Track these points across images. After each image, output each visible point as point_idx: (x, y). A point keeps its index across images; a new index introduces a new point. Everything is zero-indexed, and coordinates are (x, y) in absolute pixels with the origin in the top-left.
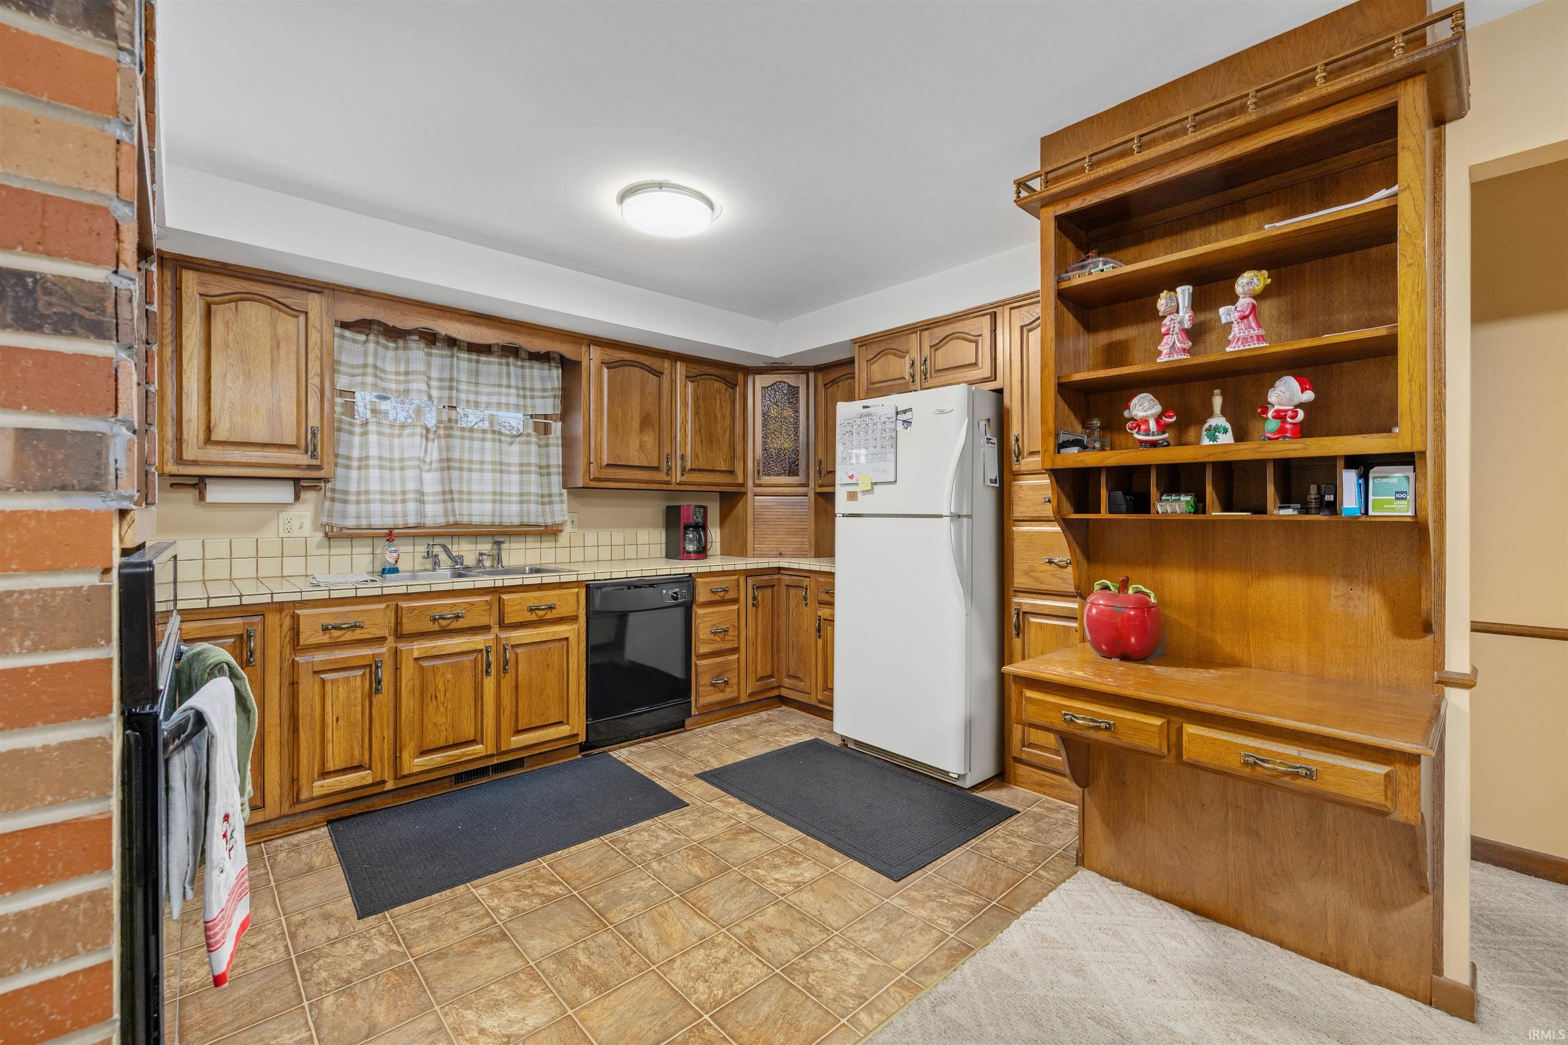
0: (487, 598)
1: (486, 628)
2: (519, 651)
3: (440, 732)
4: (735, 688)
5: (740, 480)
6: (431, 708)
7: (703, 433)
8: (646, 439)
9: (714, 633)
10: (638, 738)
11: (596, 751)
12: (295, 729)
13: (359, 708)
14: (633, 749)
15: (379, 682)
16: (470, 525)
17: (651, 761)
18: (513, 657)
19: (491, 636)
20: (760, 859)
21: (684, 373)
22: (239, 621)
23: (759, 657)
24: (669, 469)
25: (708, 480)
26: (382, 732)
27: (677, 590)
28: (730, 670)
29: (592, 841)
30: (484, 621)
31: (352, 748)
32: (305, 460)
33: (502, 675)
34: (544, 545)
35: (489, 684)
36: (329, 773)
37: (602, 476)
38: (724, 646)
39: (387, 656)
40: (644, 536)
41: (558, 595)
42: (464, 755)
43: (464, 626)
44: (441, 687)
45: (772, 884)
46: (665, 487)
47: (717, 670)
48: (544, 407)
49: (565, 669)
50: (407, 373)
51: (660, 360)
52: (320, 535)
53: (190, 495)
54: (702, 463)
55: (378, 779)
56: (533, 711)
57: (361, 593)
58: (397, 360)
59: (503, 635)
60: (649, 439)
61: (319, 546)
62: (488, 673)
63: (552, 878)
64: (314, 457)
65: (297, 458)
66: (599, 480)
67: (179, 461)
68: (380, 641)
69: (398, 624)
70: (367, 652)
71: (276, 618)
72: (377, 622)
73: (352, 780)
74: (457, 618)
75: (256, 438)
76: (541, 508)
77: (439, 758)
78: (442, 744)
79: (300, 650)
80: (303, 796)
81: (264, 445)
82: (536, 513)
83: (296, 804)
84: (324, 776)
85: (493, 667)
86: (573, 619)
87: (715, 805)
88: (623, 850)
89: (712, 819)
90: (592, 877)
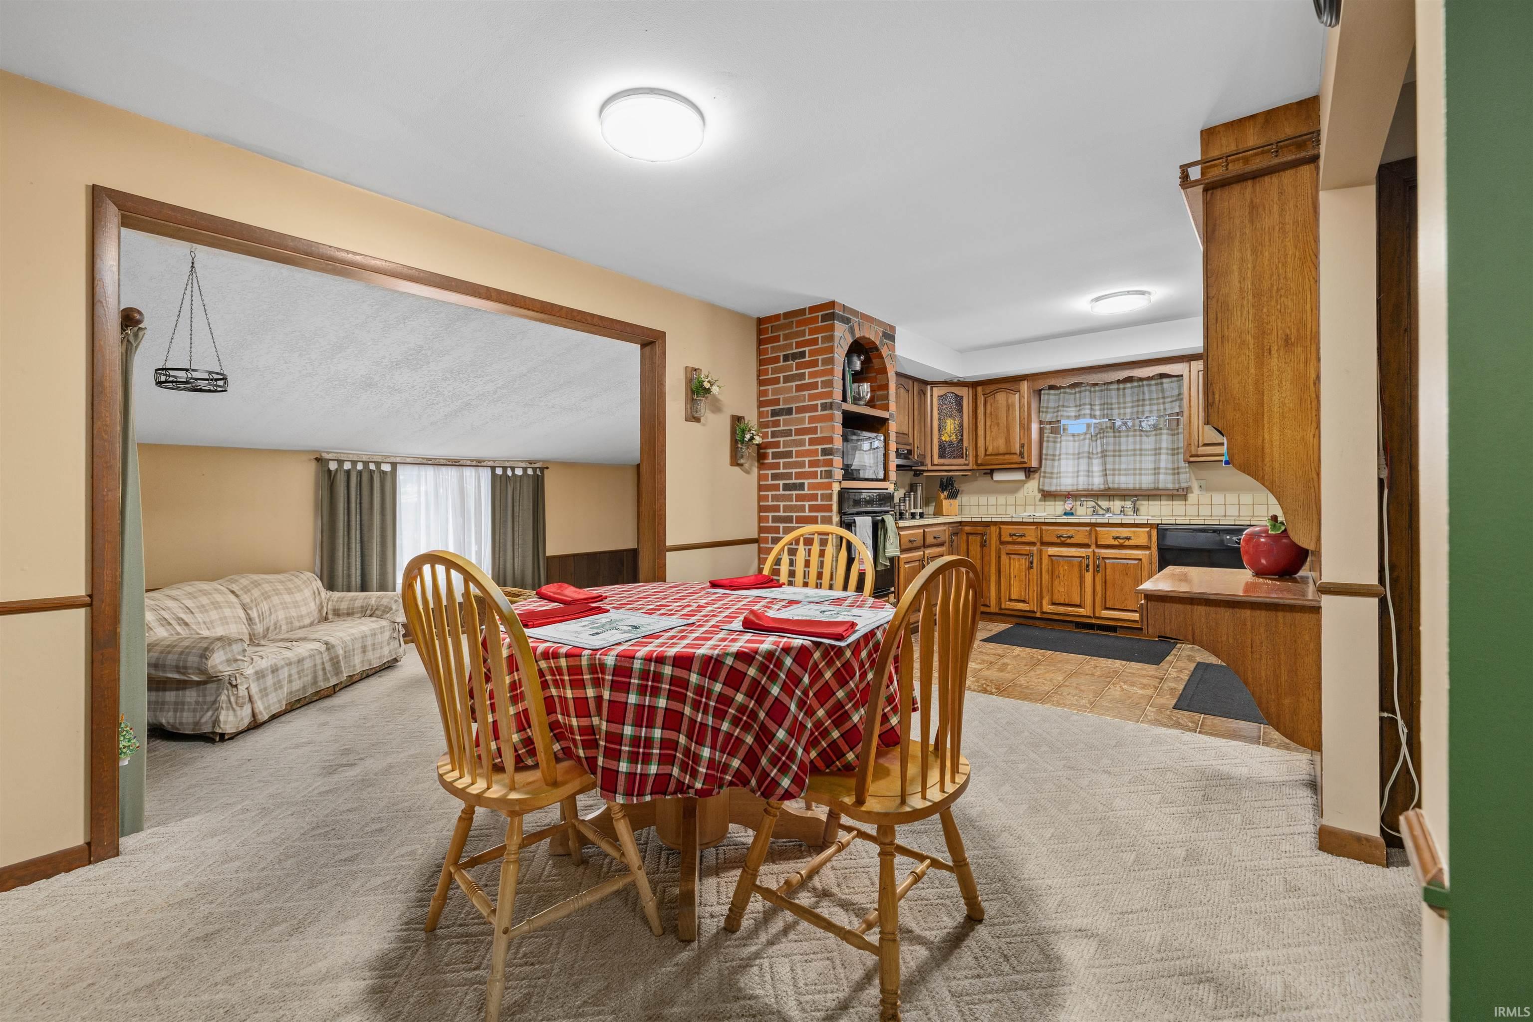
0: (1088, 528)
1: (1087, 546)
2: (1107, 561)
3: (1061, 596)
6: (1056, 582)
12: (1000, 577)
13: (1024, 574)
15: (1032, 563)
16: (1119, 489)
18: (1103, 564)
19: (1091, 550)
22: (982, 528)
26: (1033, 587)
30: (1086, 541)
31: (1021, 591)
32: (1020, 460)
33: (1096, 574)
34: (1175, 503)
35: (1089, 576)
36: (1012, 600)
37: (1199, 453)
39: (1035, 552)
41: (1134, 532)
42: (1073, 612)
43: (1075, 543)
44: (1062, 572)
48: (1172, 408)
50: (1080, 405)
52: (1040, 496)
53: (989, 477)
55: (1031, 610)
56: (1116, 600)
57: (1024, 520)
59: (1097, 550)
61: (1040, 500)
62: (1088, 571)
63: (1046, 655)
64: (1023, 457)
65: (1016, 458)
66: (1197, 456)
67: (977, 464)
68: (1033, 544)
69: (1041, 537)
70: (1027, 548)
71: (993, 528)
72: (1031, 535)
73: (1021, 606)
74: (1070, 537)
75: (1001, 452)
76: (1170, 478)
77: (1061, 609)
78: (1062, 602)
79: (1002, 543)
80: (1003, 606)
81: (1004, 454)
82: (1166, 481)
83: (1001, 609)
84: (1010, 600)
85: (1091, 567)
86: (1147, 548)
87: (1172, 669)
88: (1088, 661)
89: (1154, 671)
90: (1057, 660)
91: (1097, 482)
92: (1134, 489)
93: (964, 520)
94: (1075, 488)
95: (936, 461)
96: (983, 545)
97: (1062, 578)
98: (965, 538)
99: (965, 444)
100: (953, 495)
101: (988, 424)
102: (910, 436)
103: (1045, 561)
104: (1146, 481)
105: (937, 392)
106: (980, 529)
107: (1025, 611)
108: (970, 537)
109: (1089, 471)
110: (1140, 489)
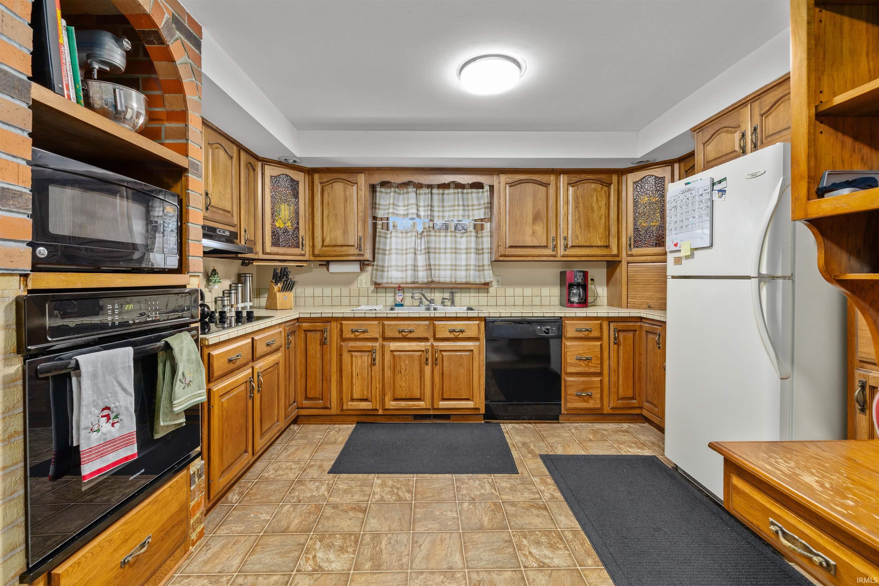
0: (427, 323)
1: (426, 339)
2: (444, 353)
3: (403, 391)
4: (598, 401)
5: (615, 251)
6: (398, 378)
7: (582, 220)
8: (537, 228)
9: (580, 360)
10: (524, 419)
11: (494, 421)
12: (341, 376)
13: (366, 371)
14: (517, 426)
15: (374, 360)
16: (439, 283)
17: (520, 437)
18: (441, 356)
19: (429, 344)
20: (532, 532)
21: (566, 181)
22: (321, 324)
23: (621, 382)
24: (555, 247)
25: (586, 253)
26: (376, 385)
27: (549, 327)
28: (594, 388)
29: (447, 475)
30: (425, 335)
31: (363, 390)
32: (356, 252)
33: (435, 366)
34: (480, 295)
35: (428, 369)
36: (355, 399)
37: (506, 253)
38: (586, 370)
39: (378, 348)
40: (546, 291)
41: (467, 325)
42: (414, 405)
43: (414, 337)
44: (403, 367)
45: (525, 555)
46: (552, 259)
47: (582, 387)
48: (480, 214)
49: (471, 368)
50: (408, 205)
51: (547, 175)
52: (373, 287)
53: (324, 269)
54: (581, 241)
55: (374, 408)
56: (452, 390)
57: (367, 315)
58: (404, 199)
59: (435, 344)
60: (540, 228)
61: (373, 292)
62: (427, 364)
63: (411, 488)
64: (360, 250)
65: (354, 251)
66: (505, 256)
67: (314, 255)
68: (375, 339)
69: (383, 332)
70: (370, 344)
71: (334, 324)
72: (374, 331)
73: (364, 405)
74: (411, 332)
75: (339, 244)
76: (477, 273)
77: (403, 404)
78: (404, 397)
79: (343, 340)
80: (345, 407)
81: (342, 246)
82: (473, 277)
83: (342, 410)
84: (353, 400)
85: (430, 360)
86: (477, 339)
87: (535, 479)
88: (457, 487)
89: (525, 489)
90: (429, 497)
91: (422, 276)
92: (451, 283)
93: (302, 316)
94: (404, 281)
95: (269, 248)
96: (323, 343)
97: (403, 371)
98: (303, 335)
99: (302, 233)
100: (289, 287)
101: (325, 214)
102: (235, 214)
103: (388, 357)
104: (461, 276)
105: (270, 171)
106: (319, 325)
107: (368, 410)
108: (309, 334)
109: (415, 266)
110: (456, 283)
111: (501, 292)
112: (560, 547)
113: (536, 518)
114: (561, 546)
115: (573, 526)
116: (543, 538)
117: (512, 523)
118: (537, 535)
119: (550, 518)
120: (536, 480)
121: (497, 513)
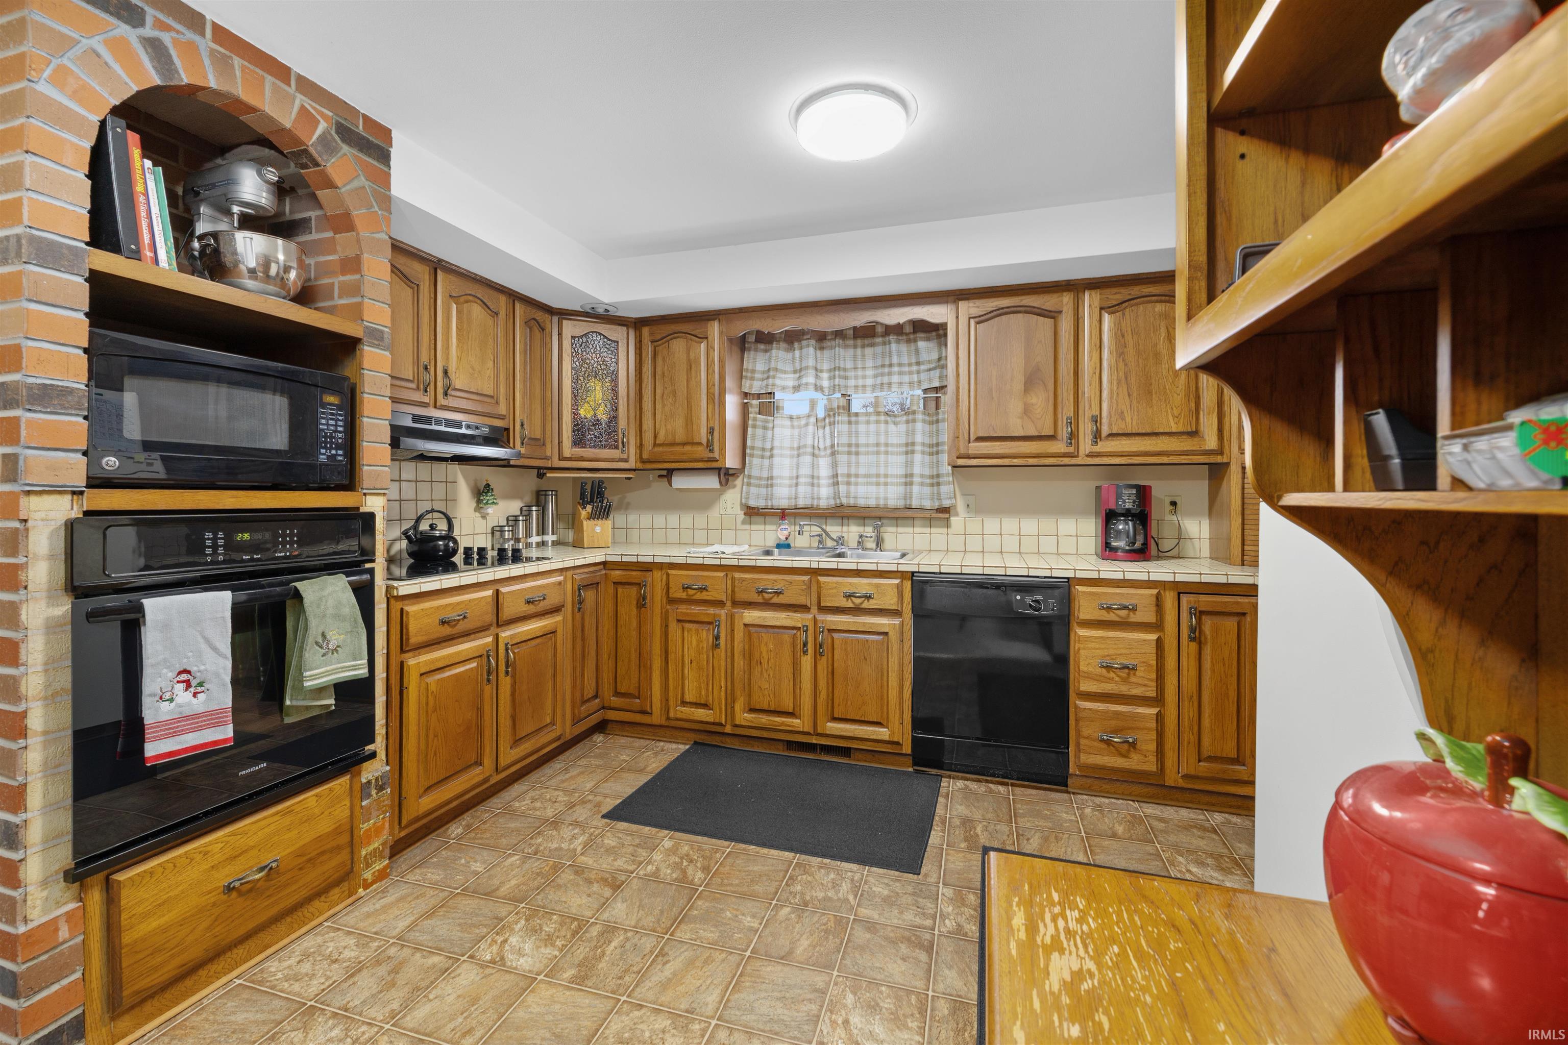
0: (806, 578)
1: (804, 608)
2: (836, 635)
3: (764, 696)
4: (1152, 758)
5: (1211, 442)
6: (756, 671)
7: (1133, 381)
8: (1034, 400)
9: (1108, 668)
10: (993, 775)
11: (934, 771)
12: (667, 662)
13: (705, 657)
14: (973, 786)
15: (717, 638)
16: (855, 507)
17: (967, 806)
18: (830, 641)
19: (810, 616)
20: (874, 984)
21: (1097, 303)
22: (639, 573)
23: (1206, 722)
24: (1073, 436)
25: (1142, 449)
26: (720, 681)
27: (1039, 597)
28: (1138, 728)
29: (787, 853)
30: (802, 600)
31: (700, 688)
32: (707, 454)
33: (818, 657)
34: (934, 530)
35: (807, 662)
36: (687, 703)
37: (970, 452)
38: (1124, 689)
39: (724, 618)
40: (1067, 526)
41: (877, 586)
42: (783, 724)
43: (783, 602)
44: (764, 654)
45: (833, 1023)
46: (1066, 461)
47: (1114, 723)
48: (930, 380)
49: (885, 667)
50: (801, 370)
51: (1055, 295)
52: (742, 514)
54: (1131, 424)
55: (717, 721)
56: (849, 702)
57: (707, 562)
58: (794, 360)
59: (820, 617)
60: (1040, 400)
61: (743, 523)
62: (805, 653)
63: (712, 865)
64: (711, 451)
65: (701, 452)
66: (968, 457)
67: (643, 461)
68: (720, 604)
69: (733, 591)
70: (711, 610)
71: (657, 574)
72: (718, 589)
73: (701, 714)
74: (778, 593)
75: (678, 440)
76: (927, 490)
77: (765, 720)
78: (766, 707)
79: (672, 601)
80: (672, 715)
81: (684, 444)
82: (921, 496)
83: (668, 718)
84: (684, 703)
85: (810, 646)
86: (897, 613)
87: (945, 890)
88: (791, 878)
89: (913, 905)
90: (731, 885)
91: (824, 496)
92: (877, 508)
93: (609, 559)
94: (793, 503)
95: (567, 452)
96: (641, 603)
97: (765, 662)
98: (611, 590)
99: (622, 423)
100: (603, 512)
101: (659, 391)
102: (502, 401)
103: (739, 634)
104: (892, 496)
105: (570, 328)
106: (635, 575)
107: (707, 723)
108: (620, 590)
109: (813, 477)
110: (886, 508)
111: (974, 524)
112: (910, 1025)
113: (900, 962)
114: (914, 1025)
115: (962, 993)
116: (888, 1000)
117: (848, 962)
118: (881, 992)
119: (926, 966)
120: (946, 892)
121: (831, 937)
